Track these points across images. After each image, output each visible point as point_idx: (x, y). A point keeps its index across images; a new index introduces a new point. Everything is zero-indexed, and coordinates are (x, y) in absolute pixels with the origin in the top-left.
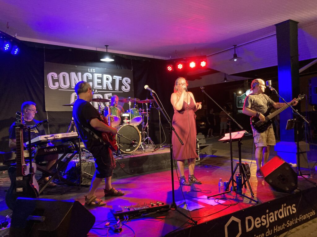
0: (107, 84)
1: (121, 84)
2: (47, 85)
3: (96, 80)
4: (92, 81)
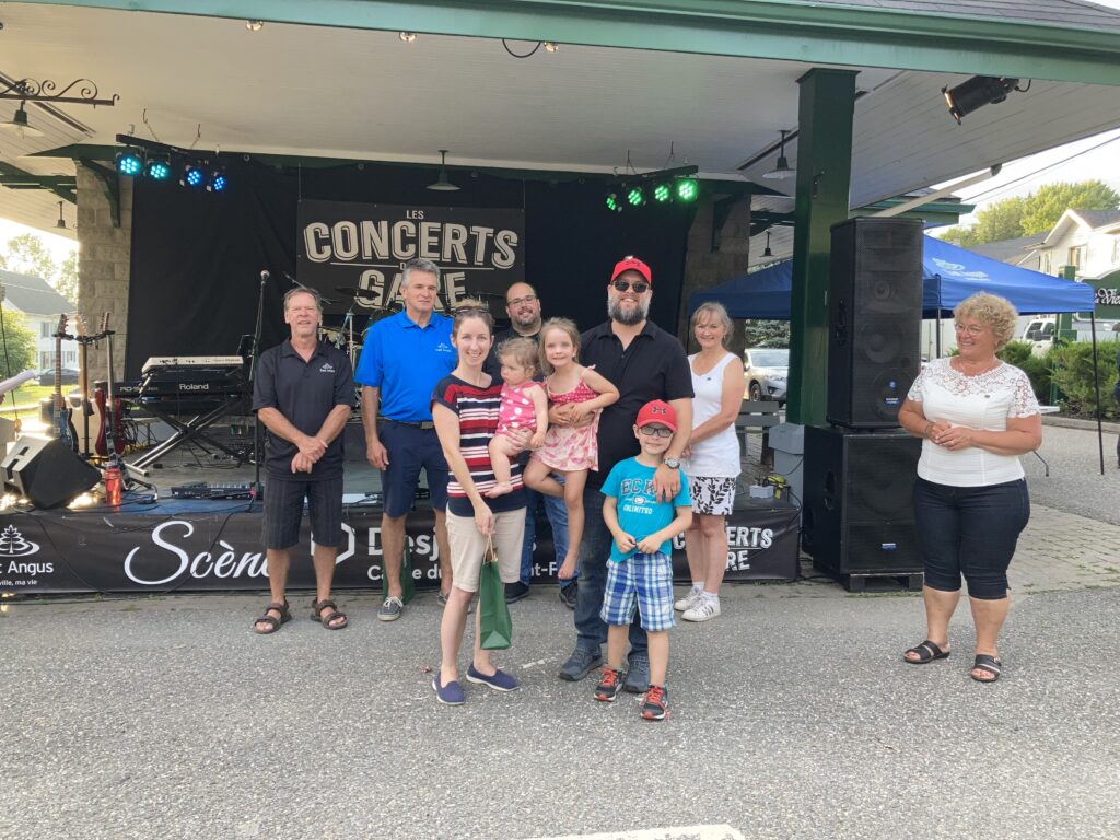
0: (452, 249)
1: (491, 247)
2: (304, 251)
3: (425, 240)
4: (416, 240)
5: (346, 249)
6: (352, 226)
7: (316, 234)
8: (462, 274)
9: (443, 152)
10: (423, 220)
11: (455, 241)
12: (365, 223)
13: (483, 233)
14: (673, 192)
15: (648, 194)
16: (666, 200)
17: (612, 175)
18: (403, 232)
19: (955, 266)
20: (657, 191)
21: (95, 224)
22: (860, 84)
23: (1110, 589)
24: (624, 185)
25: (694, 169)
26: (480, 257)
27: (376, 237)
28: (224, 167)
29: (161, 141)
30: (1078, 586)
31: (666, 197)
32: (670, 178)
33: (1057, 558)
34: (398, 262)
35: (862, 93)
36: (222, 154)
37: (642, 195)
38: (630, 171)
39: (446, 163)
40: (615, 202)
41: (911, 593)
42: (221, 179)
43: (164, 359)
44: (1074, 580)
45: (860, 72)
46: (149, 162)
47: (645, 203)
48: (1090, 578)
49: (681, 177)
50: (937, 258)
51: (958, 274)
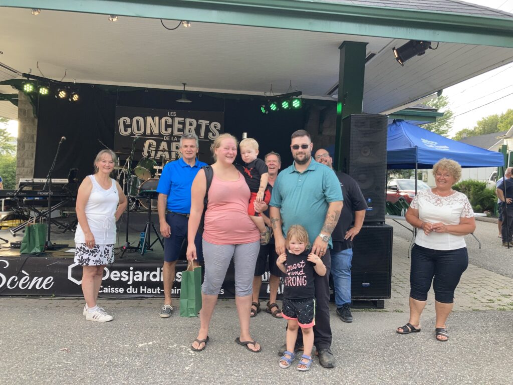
1: (208, 130)
2: (118, 131)
3: (176, 126)
4: (172, 126)
5: (138, 129)
6: (141, 119)
7: (124, 122)
9: (184, 84)
10: (175, 117)
11: (190, 127)
12: (147, 117)
13: (204, 123)
14: (290, 104)
15: (279, 105)
16: (288, 108)
17: (263, 96)
18: (166, 122)
19: (433, 142)
20: (283, 104)
21: (26, 117)
22: (368, 51)
23: (484, 311)
24: (269, 101)
25: (300, 93)
26: (202, 134)
27: (152, 124)
28: (78, 90)
29: (45, 77)
30: (468, 309)
31: (287, 106)
32: (289, 97)
33: (464, 293)
34: (163, 136)
35: (373, 55)
36: (76, 83)
37: (277, 106)
38: (272, 95)
39: (185, 90)
40: (265, 109)
41: (376, 310)
42: (76, 95)
43: (28, 179)
44: (468, 305)
45: (368, 43)
46: (38, 86)
47: (278, 109)
48: (476, 305)
49: (294, 97)
50: (423, 138)
51: (433, 147)
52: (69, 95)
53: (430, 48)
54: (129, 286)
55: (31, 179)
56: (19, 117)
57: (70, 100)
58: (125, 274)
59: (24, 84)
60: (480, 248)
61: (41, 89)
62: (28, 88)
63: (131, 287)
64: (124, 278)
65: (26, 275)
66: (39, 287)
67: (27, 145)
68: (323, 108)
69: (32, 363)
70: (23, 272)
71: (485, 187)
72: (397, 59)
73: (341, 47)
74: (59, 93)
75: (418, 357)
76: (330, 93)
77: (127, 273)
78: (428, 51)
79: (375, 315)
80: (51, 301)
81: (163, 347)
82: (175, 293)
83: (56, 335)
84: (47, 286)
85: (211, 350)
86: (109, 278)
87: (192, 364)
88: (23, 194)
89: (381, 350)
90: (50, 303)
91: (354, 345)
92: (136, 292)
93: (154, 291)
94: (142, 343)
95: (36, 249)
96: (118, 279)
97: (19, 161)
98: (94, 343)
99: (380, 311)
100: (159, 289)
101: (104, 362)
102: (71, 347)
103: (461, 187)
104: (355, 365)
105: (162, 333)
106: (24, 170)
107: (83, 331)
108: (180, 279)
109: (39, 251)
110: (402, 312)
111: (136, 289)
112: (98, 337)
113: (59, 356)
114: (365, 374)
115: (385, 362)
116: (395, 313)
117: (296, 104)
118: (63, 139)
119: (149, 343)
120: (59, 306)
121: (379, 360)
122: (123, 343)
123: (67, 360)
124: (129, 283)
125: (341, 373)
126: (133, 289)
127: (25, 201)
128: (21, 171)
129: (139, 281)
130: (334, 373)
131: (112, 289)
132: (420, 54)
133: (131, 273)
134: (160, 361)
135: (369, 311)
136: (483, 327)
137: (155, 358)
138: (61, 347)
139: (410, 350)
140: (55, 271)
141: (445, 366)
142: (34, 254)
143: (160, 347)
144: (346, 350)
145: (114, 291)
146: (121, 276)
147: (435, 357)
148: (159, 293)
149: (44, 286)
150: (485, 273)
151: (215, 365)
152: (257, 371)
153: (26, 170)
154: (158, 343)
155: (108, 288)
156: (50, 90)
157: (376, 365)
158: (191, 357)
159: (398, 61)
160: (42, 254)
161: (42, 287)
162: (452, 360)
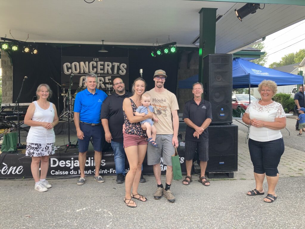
0: (107, 69)
1: (119, 68)
2: (63, 71)
3: (99, 67)
4: (96, 67)
5: (76, 70)
6: (77, 64)
7: (67, 66)
8: (110, 77)
9: (103, 41)
10: (99, 61)
11: (108, 67)
12: (81, 62)
13: (116, 64)
14: (169, 50)
15: (162, 51)
16: (168, 53)
17: (153, 46)
18: (93, 65)
19: (259, 71)
20: (165, 50)
21: (6, 65)
22: (218, 13)
23: (297, 177)
24: (156, 49)
25: (175, 43)
26: (116, 72)
27: (84, 66)
28: (37, 47)
29: (15, 39)
30: (287, 176)
31: (167, 52)
32: (168, 46)
33: (283, 165)
35: (220, 17)
36: (36, 43)
38: (158, 45)
39: (104, 44)
40: (153, 54)
41: (229, 179)
42: (36, 50)
43: (6, 104)
44: (286, 174)
45: (217, 9)
46: (11, 45)
47: (162, 54)
48: (292, 173)
49: (171, 46)
50: (253, 69)
51: (259, 73)
52: (31, 50)
53: (260, 8)
54: (71, 170)
55: (8, 104)
56: (2, 65)
57: (32, 53)
58: (68, 162)
59: (2, 44)
60: (289, 135)
61: (13, 47)
62: (5, 47)
63: (73, 170)
64: (68, 165)
65: (6, 166)
66: (14, 173)
67: (8, 83)
68: (190, 52)
69: (6, 226)
70: (4, 163)
71: (290, 97)
72: (238, 17)
73: (200, 13)
74: (25, 49)
75: (259, 211)
76: (194, 43)
77: (70, 161)
78: (258, 10)
79: (228, 182)
80: (21, 182)
81: (92, 211)
82: (101, 173)
83: (23, 206)
84: (19, 172)
85: (123, 212)
86: (59, 165)
87: (111, 223)
88: (4, 113)
89: (234, 207)
90: (22, 183)
91: (216, 204)
92: (76, 173)
93: (88, 172)
94: (79, 209)
95: (11, 149)
96: (64, 166)
97: (3, 93)
98: (47, 211)
99: (231, 180)
100: (90, 171)
101: (53, 224)
102: (32, 213)
103: (275, 98)
104: (218, 219)
105: (92, 201)
106: (7, 98)
107: (41, 202)
108: (103, 164)
109: (13, 150)
110: (245, 179)
111: (76, 172)
112: (50, 206)
113: (24, 220)
114: (225, 225)
115: (238, 216)
116: (241, 180)
117: (173, 50)
118: (26, 78)
119: (84, 209)
120: (27, 185)
121: (234, 215)
122: (66, 209)
123: (29, 224)
124: (71, 168)
125: (209, 225)
126: (74, 172)
127: (6, 118)
128: (5, 99)
129: (77, 167)
130: (204, 225)
131: (60, 172)
132: (253, 13)
133: (72, 161)
134: (90, 221)
135: (224, 180)
136: (298, 188)
137: (87, 220)
138: (26, 214)
139: (253, 207)
140: (24, 162)
141: (277, 217)
142: (10, 152)
143: (90, 211)
144: (212, 208)
145: (62, 174)
146: (66, 164)
147: (270, 211)
148: (90, 173)
149: (17, 172)
150: (294, 151)
151: (126, 223)
152: (154, 226)
153: (8, 98)
154: (89, 209)
155: (58, 171)
156: (19, 48)
157: (232, 218)
158: (110, 218)
159: (238, 18)
160: (15, 152)
161: (16, 173)
162: (281, 212)
